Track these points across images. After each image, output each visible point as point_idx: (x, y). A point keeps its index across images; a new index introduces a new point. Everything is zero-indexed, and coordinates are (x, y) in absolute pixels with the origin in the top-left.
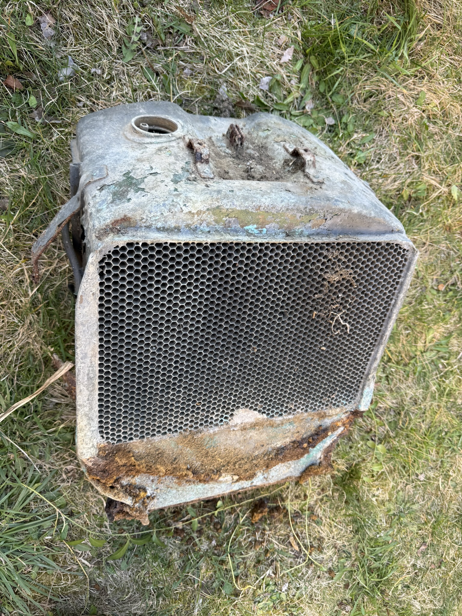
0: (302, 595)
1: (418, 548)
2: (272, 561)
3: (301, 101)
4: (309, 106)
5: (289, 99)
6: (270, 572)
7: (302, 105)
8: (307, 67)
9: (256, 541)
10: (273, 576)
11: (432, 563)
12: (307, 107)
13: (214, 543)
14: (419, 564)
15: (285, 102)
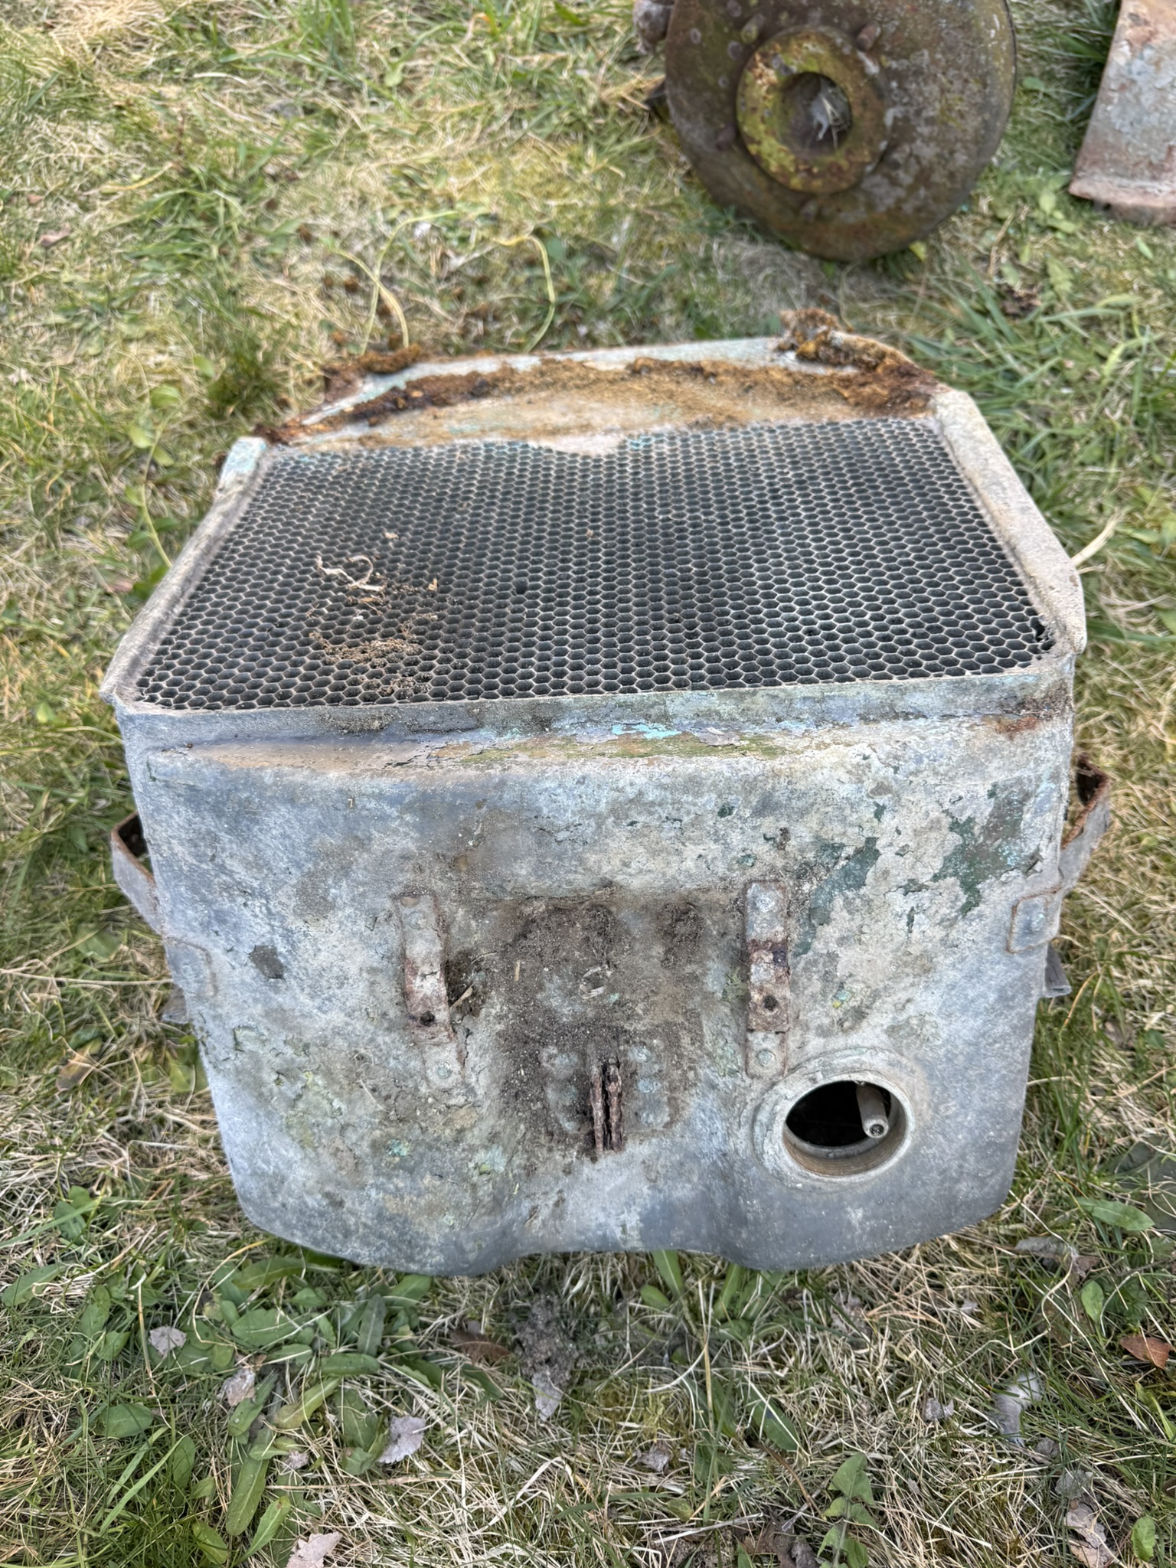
0: (384, 210)
1: (65, 239)
2: (447, 279)
3: (271, 1398)
4: (242, 1387)
5: (314, 1398)
6: (456, 262)
7: (266, 1388)
8: (237, 1524)
9: (485, 321)
10: (450, 253)
11: (31, 205)
12: (251, 1377)
13: (583, 330)
14: (71, 210)
15: (331, 1385)
